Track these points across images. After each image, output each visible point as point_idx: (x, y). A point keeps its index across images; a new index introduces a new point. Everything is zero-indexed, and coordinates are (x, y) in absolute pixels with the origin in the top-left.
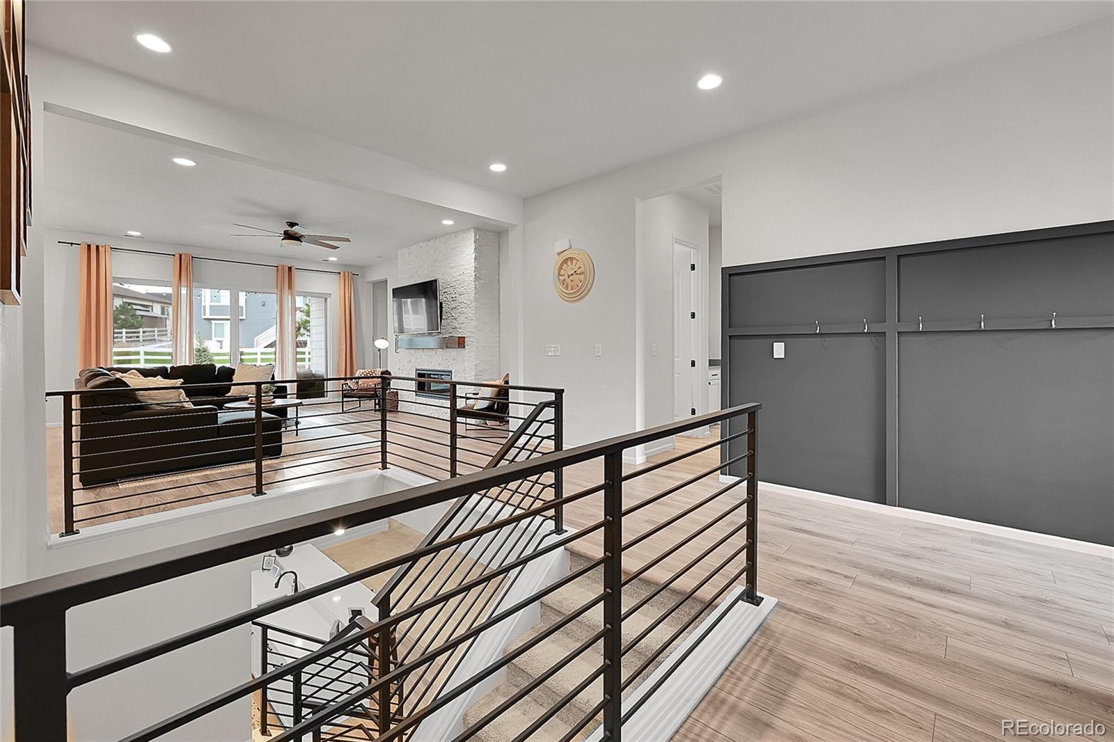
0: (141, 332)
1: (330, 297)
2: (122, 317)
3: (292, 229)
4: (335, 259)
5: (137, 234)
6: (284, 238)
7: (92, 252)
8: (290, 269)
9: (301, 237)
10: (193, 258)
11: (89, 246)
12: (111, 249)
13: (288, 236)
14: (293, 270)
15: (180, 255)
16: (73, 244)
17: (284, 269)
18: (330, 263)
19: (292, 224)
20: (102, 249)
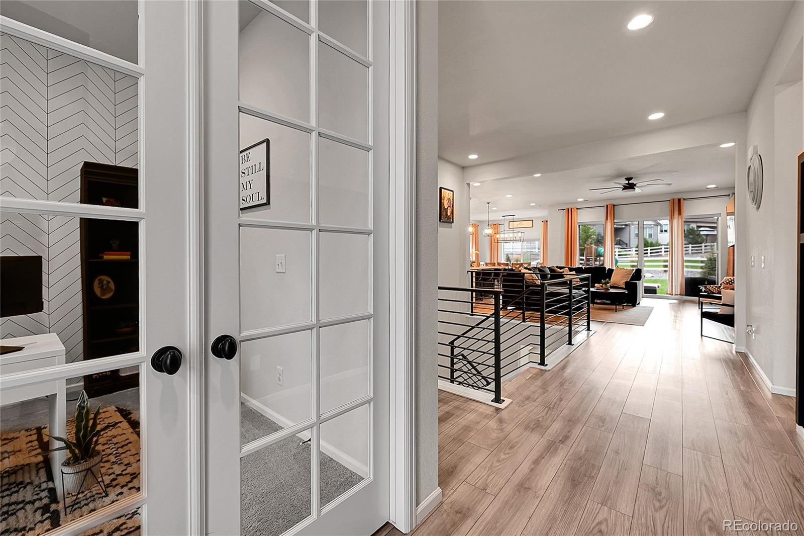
1: (721, 216)
3: (630, 182)
4: (714, 186)
5: (582, 200)
6: (623, 189)
7: (570, 212)
8: (679, 200)
9: (635, 185)
10: (614, 205)
11: (568, 209)
12: (577, 209)
13: (625, 188)
14: (682, 201)
15: (607, 206)
16: (563, 210)
17: (675, 201)
18: (714, 190)
19: (629, 179)
20: (573, 210)
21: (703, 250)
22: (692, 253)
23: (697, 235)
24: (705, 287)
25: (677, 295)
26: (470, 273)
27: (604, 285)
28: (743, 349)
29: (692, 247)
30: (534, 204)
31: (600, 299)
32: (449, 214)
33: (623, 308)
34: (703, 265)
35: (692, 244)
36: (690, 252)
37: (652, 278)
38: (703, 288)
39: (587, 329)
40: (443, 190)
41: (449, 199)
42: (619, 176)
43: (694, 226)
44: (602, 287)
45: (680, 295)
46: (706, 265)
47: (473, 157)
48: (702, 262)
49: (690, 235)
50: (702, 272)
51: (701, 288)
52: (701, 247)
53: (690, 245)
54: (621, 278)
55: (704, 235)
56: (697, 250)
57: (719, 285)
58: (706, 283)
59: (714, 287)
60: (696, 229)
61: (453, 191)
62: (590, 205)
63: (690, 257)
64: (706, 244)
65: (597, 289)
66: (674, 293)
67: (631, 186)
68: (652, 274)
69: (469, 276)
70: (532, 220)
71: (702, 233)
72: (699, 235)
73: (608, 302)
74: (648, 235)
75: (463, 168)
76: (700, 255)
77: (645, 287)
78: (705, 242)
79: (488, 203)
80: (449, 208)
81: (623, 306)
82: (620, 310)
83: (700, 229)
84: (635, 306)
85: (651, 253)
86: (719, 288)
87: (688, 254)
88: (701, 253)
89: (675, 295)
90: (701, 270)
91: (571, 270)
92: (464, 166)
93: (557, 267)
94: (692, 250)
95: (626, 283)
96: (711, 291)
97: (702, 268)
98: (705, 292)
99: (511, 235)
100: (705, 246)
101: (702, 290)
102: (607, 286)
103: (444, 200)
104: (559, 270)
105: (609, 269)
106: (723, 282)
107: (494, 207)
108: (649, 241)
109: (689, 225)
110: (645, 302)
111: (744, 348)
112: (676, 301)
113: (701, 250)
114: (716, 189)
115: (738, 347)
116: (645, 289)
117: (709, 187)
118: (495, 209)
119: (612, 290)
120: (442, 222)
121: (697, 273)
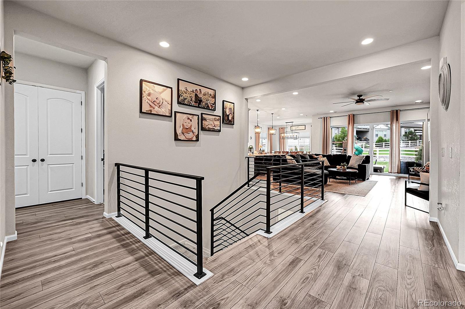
0: (418, 142)
1: (425, 121)
2: (410, 136)
3: (360, 98)
4: (420, 101)
5: (333, 111)
6: (356, 103)
7: (325, 120)
8: (397, 111)
9: (364, 100)
10: (354, 115)
11: (325, 117)
12: (330, 117)
13: (358, 102)
14: (399, 112)
15: (349, 115)
16: (321, 118)
17: (394, 112)
18: (421, 104)
19: (359, 96)
20: (327, 118)
21: (418, 144)
22: (411, 146)
23: (414, 135)
24: (413, 169)
25: (395, 173)
26: (247, 158)
27: (342, 167)
28: (435, 220)
29: (411, 142)
30: (302, 115)
31: (339, 176)
32: (230, 119)
33: (356, 182)
34: (417, 153)
35: (411, 141)
36: (410, 145)
37: (384, 161)
38: (412, 169)
39: (321, 199)
40: (225, 102)
41: (230, 109)
42: (353, 94)
43: (412, 130)
44: (341, 168)
45: (397, 173)
46: (419, 153)
47: (245, 79)
48: (416, 151)
49: (410, 135)
50: (416, 157)
51: (410, 169)
52: (417, 142)
53: (410, 141)
54: (356, 162)
55: (419, 135)
56: (414, 144)
57: (423, 167)
58: (415, 165)
59: (419, 169)
60: (413, 131)
61: (234, 103)
62: (338, 115)
63: (409, 148)
64: (420, 141)
65: (338, 170)
66: (393, 171)
67: (360, 101)
68: (384, 158)
69: (246, 160)
70: (305, 125)
71: (417, 134)
72: (415, 135)
73: (345, 178)
74: (383, 135)
75: (243, 88)
76: (415, 147)
77: (374, 167)
78: (419, 139)
79: (272, 114)
80: (230, 115)
81: (355, 181)
82: (353, 184)
83: (416, 132)
84: (365, 181)
85: (385, 146)
86: (423, 169)
87: (409, 146)
88: (417, 146)
89: (394, 173)
90: (415, 156)
91: (324, 156)
92: (243, 87)
93: (316, 155)
94: (411, 144)
95: (359, 165)
96: (418, 172)
97: (416, 155)
98: (413, 172)
99: (291, 134)
100: (419, 142)
101: (411, 170)
102: (344, 167)
103: (226, 109)
104: (315, 156)
105: (349, 156)
106: (426, 165)
107: (277, 117)
108: (384, 139)
109: (409, 129)
110: (373, 177)
111: (437, 218)
112: (394, 178)
113: (417, 144)
114: (422, 103)
115: (431, 218)
116: (374, 169)
117: (417, 102)
118: (279, 118)
119: (348, 170)
120: (224, 124)
121: (412, 159)
